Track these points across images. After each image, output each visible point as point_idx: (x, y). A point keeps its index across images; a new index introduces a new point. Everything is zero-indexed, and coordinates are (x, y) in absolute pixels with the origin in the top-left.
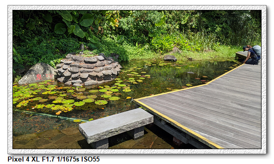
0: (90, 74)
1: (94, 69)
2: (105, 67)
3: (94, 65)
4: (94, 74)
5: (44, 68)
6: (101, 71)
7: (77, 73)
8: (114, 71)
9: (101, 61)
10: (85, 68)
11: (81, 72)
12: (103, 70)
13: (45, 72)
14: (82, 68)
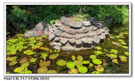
0: (69, 40)
1: (74, 36)
2: (87, 34)
3: (77, 30)
4: (72, 41)
5: (44, 26)
6: (81, 38)
7: (59, 36)
8: (96, 39)
9: (86, 26)
10: (67, 33)
11: (62, 37)
12: (84, 37)
13: (44, 29)
14: (65, 33)
